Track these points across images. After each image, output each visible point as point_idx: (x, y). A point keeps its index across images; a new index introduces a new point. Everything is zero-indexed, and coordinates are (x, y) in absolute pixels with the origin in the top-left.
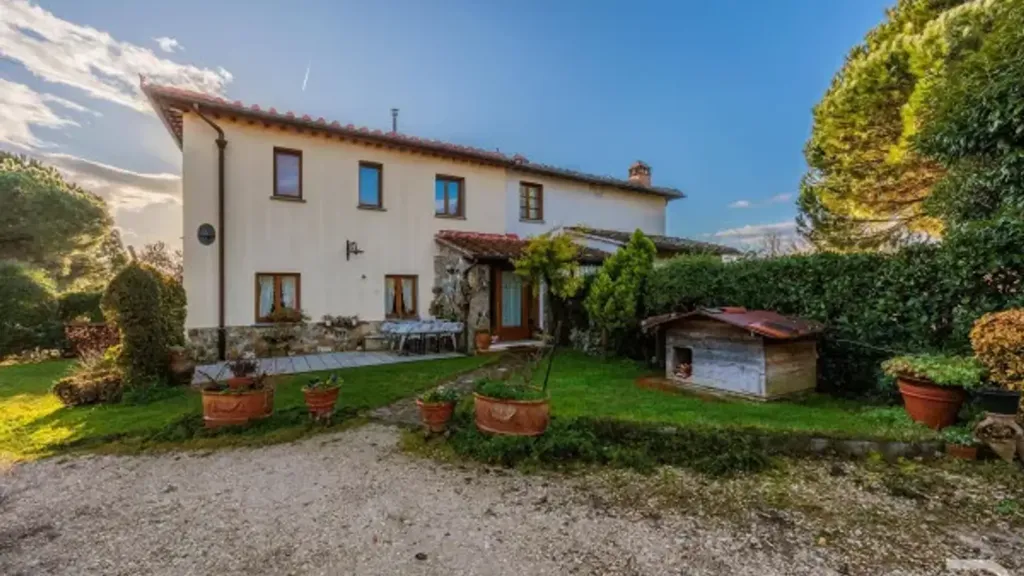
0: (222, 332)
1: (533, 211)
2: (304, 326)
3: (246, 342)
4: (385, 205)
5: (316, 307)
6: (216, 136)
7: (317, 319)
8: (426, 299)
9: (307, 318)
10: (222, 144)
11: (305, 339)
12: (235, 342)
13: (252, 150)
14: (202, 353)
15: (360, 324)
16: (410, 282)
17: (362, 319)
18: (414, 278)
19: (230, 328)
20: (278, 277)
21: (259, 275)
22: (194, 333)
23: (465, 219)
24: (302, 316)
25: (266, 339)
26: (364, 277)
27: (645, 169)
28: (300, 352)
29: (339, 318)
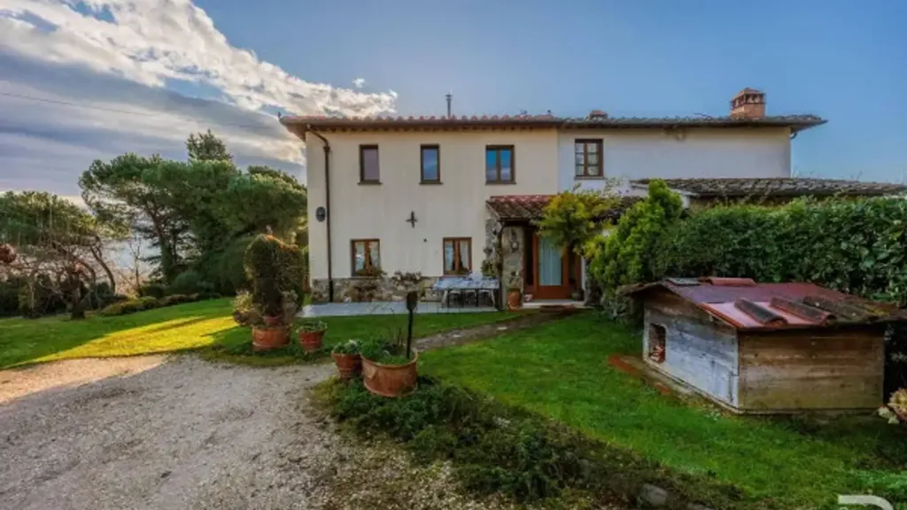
0: (331, 283)
1: (593, 167)
2: (382, 278)
3: (345, 290)
4: (442, 179)
5: (391, 265)
6: (323, 144)
7: (391, 275)
8: (478, 258)
9: (385, 274)
10: (327, 150)
11: (383, 289)
12: (340, 289)
13: (346, 150)
14: (321, 296)
15: (423, 278)
16: (466, 243)
17: (423, 275)
18: (469, 240)
19: (336, 279)
20: (367, 242)
21: (353, 242)
22: (316, 282)
23: (515, 183)
24: (381, 272)
25: (356, 288)
26: (425, 240)
27: (755, 96)
28: (380, 299)
29: (408, 274)
